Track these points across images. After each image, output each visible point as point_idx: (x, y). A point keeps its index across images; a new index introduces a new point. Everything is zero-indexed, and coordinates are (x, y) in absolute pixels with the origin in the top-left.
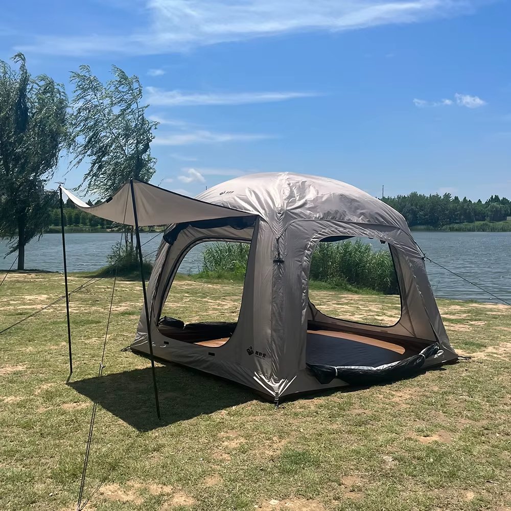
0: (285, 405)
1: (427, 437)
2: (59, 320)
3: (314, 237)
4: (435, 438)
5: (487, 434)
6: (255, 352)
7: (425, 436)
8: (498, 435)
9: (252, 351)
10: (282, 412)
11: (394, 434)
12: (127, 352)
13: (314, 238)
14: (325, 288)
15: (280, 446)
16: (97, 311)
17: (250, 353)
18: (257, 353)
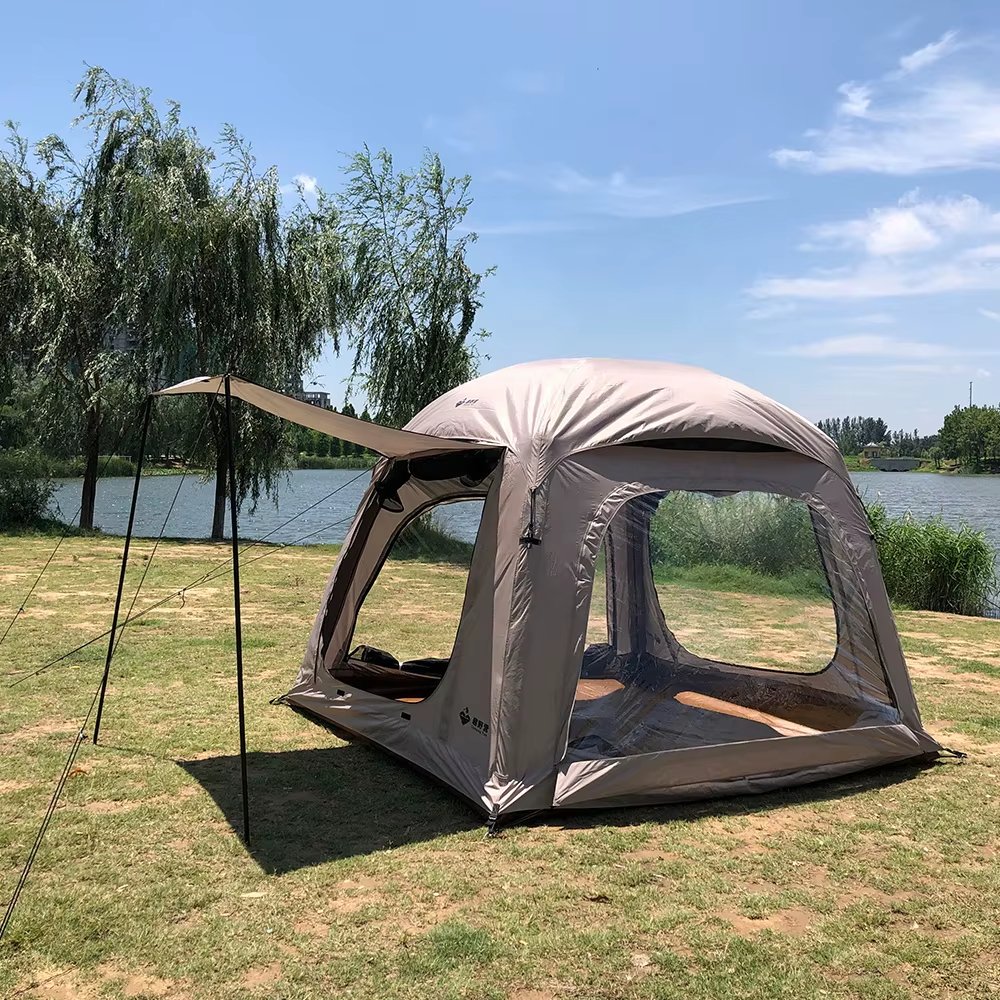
0: (508, 832)
1: (757, 920)
2: (205, 638)
3: (615, 494)
4: (773, 922)
5: (893, 923)
6: (472, 721)
7: (752, 918)
8: (916, 926)
9: (468, 716)
10: (493, 846)
11: (694, 908)
12: (281, 707)
13: (612, 497)
14: (783, 592)
15: (443, 915)
16: (286, 624)
17: (465, 721)
18: (475, 721)
